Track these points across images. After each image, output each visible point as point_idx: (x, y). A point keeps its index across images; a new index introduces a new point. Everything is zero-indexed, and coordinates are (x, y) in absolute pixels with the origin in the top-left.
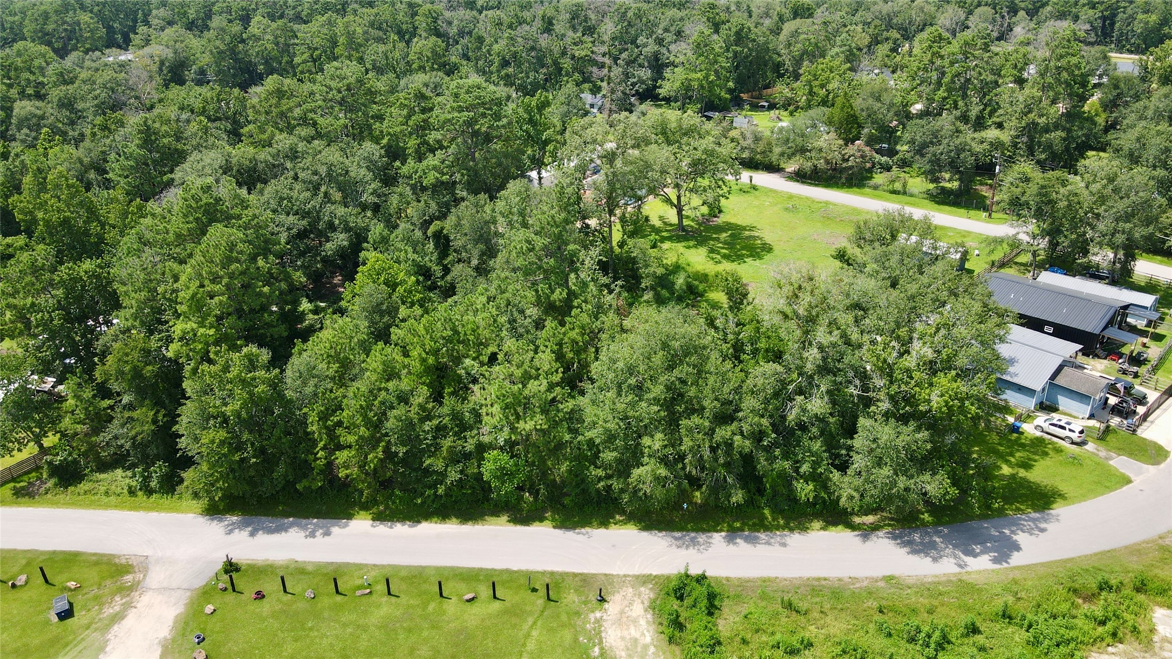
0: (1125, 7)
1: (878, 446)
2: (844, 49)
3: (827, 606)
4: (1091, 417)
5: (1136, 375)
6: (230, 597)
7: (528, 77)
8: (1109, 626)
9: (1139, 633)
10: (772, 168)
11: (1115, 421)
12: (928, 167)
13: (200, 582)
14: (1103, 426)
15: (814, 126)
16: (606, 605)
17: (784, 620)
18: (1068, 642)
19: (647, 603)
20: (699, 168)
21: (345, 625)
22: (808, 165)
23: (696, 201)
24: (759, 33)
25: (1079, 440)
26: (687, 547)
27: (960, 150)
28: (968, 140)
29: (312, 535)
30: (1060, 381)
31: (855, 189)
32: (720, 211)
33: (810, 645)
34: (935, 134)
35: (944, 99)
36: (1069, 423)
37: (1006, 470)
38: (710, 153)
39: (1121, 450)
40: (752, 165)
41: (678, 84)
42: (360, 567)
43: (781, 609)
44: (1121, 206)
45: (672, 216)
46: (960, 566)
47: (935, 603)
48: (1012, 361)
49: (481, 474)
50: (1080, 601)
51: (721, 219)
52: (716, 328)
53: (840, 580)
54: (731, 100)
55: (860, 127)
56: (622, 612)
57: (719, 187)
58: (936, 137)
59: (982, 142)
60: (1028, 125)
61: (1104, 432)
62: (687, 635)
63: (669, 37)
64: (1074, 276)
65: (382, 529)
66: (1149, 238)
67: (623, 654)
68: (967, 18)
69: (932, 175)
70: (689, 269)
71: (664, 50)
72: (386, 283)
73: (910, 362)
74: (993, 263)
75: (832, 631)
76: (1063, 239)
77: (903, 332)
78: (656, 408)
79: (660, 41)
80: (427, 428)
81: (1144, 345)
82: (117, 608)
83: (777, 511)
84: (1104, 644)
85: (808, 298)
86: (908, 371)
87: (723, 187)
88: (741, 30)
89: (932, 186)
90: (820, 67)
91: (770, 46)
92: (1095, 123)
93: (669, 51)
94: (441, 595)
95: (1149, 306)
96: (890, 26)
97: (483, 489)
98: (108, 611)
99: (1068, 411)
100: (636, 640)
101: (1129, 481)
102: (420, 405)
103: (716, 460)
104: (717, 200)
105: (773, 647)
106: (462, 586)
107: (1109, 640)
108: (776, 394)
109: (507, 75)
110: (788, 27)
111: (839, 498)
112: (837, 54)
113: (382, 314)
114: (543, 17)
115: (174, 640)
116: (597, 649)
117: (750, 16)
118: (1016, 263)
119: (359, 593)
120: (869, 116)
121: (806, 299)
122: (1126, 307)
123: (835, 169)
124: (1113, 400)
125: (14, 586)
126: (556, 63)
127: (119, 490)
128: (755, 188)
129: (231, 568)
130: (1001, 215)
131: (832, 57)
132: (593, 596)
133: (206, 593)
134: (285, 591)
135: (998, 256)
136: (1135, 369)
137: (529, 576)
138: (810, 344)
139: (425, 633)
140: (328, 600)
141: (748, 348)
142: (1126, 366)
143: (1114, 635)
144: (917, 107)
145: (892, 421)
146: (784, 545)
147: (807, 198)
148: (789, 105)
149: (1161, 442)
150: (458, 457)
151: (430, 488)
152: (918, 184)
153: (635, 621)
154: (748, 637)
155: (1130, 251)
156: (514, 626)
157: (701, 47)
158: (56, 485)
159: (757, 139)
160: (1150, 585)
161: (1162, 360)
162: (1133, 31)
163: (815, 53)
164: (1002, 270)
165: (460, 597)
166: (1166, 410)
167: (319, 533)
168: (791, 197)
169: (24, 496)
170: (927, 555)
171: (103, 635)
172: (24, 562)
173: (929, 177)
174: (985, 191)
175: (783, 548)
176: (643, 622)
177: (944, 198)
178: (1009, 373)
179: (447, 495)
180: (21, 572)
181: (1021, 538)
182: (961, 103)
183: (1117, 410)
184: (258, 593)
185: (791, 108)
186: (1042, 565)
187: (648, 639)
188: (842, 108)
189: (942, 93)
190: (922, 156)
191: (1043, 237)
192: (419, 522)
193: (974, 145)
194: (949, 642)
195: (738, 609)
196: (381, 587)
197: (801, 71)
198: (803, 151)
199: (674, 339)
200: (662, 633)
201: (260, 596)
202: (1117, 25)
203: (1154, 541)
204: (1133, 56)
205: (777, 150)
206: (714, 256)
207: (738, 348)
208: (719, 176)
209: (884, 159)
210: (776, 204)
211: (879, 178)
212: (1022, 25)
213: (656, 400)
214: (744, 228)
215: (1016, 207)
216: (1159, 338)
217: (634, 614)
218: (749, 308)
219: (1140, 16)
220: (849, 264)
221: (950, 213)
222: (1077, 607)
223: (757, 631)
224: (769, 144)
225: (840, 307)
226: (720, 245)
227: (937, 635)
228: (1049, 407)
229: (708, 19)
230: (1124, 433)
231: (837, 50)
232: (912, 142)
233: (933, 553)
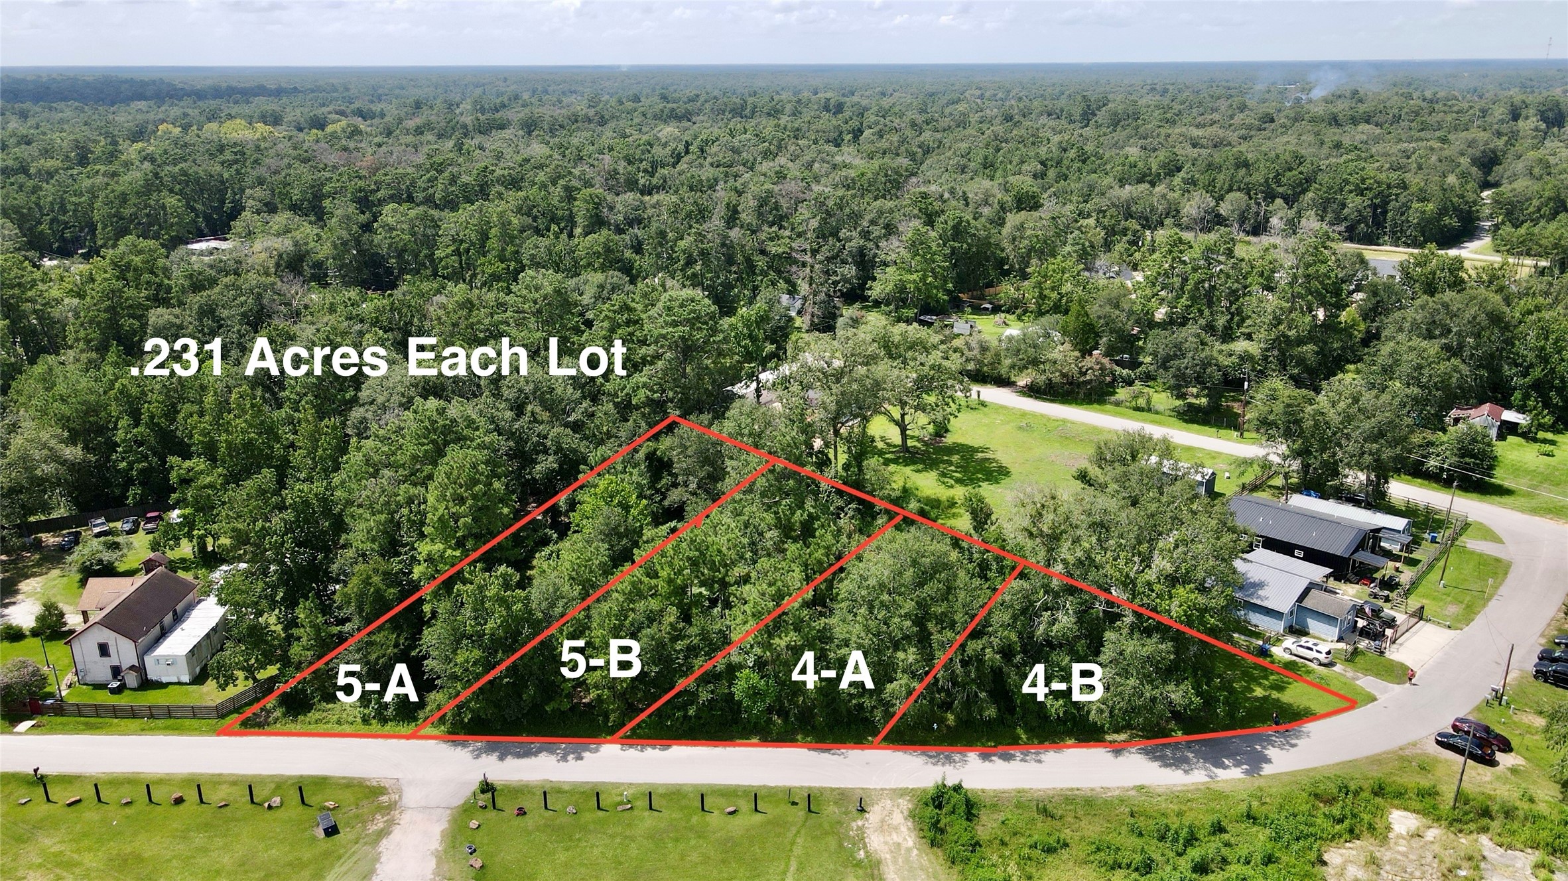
0: (1396, 195)
1: (1125, 659)
2: (1077, 247)
3: (1081, 813)
4: (1340, 639)
5: (1387, 599)
6: (491, 814)
7: (718, 277)
8: (1347, 823)
9: (1374, 829)
10: (1003, 382)
11: (1364, 644)
12: (1172, 382)
13: (458, 801)
14: (1350, 648)
15: (1047, 336)
16: (867, 815)
17: (1040, 825)
18: (1306, 837)
19: (906, 813)
20: (923, 385)
21: (612, 837)
22: (1041, 379)
23: (923, 419)
24: (979, 227)
25: (1326, 661)
26: (943, 764)
27: (1206, 364)
28: (1215, 354)
29: (564, 758)
30: (1308, 603)
31: (1096, 406)
32: (947, 431)
33: (1066, 845)
34: (1178, 346)
35: (1188, 307)
36: (1315, 645)
37: (1259, 692)
38: (938, 368)
39: (1367, 671)
40: (980, 377)
41: (891, 286)
42: (616, 785)
43: (1036, 816)
44: (1367, 425)
45: (895, 436)
46: (1211, 777)
47: (1184, 808)
48: (1260, 585)
49: (732, 695)
50: (1321, 805)
51: (949, 440)
52: (961, 548)
53: (1092, 790)
54: (949, 302)
55: (1098, 335)
56: (883, 821)
57: (947, 404)
58: (1180, 350)
59: (1231, 355)
60: (1278, 338)
61: (1352, 654)
62: (950, 837)
63: (877, 231)
64: (1327, 499)
65: (632, 753)
66: (1397, 459)
67: (888, 856)
68: (1218, 204)
69: (1178, 391)
70: (919, 493)
71: (871, 245)
72: (620, 504)
73: (1151, 575)
74: (1244, 487)
75: (1087, 833)
76: (1313, 460)
77: (1144, 547)
78: (909, 623)
79: (865, 235)
80: (678, 648)
81: (1397, 569)
82: (381, 825)
83: (1029, 730)
84: (1342, 840)
85: (1051, 516)
86: (1149, 584)
87: (951, 404)
88: (960, 223)
89: (1179, 403)
90: (1051, 267)
91: (992, 241)
92: (1351, 336)
93: (878, 247)
94: (703, 809)
95: (1401, 529)
96: (1129, 215)
97: (731, 709)
98: (373, 828)
99: (1317, 634)
100: (899, 844)
101: (1374, 699)
102: (671, 624)
103: (967, 674)
104: (946, 419)
105: (1031, 847)
106: (722, 801)
107: (1347, 836)
108: (1024, 611)
109: (695, 275)
110: (1013, 219)
111: (1089, 712)
112: (1069, 253)
113: (621, 536)
114: (728, 204)
115: (445, 851)
116: (862, 852)
117: (967, 204)
118: (1270, 487)
119: (620, 808)
120: (1107, 324)
121: (1049, 517)
122: (1379, 530)
123: (1071, 384)
124: (1361, 623)
125: (270, 807)
126: (749, 260)
127: (351, 719)
128: (983, 404)
129: (487, 787)
130: (1254, 435)
131: (1064, 256)
132: (853, 808)
133: (467, 810)
134: (546, 807)
135: (1249, 478)
136: (1386, 593)
137: (789, 791)
138: (1055, 560)
139: (693, 842)
140: (590, 816)
141: (994, 567)
142: (1377, 590)
143: (1351, 831)
144: (1160, 314)
145: (1137, 635)
146: (1040, 761)
147: (1042, 415)
148: (1015, 307)
149: (1409, 663)
150: (710, 678)
151: (679, 710)
152: (1163, 400)
153: (896, 828)
154: (1007, 839)
155: (1382, 471)
156: (779, 835)
157: (916, 246)
158: (284, 715)
159: (984, 349)
160: (1388, 789)
161: (1414, 584)
162: (1408, 222)
163: (1046, 250)
164: (1255, 494)
165: (722, 811)
166: (1416, 633)
167: (571, 757)
168: (1024, 414)
169: (252, 726)
170: (1178, 767)
171: (374, 848)
172: (273, 786)
173: (1175, 392)
174: (1237, 408)
175: (1038, 764)
176: (904, 829)
177: (1192, 416)
178: (1259, 597)
179: (698, 717)
180: (273, 794)
181: (1271, 752)
182: (1206, 312)
183: (1364, 633)
184: (520, 809)
185: (1019, 311)
186: (1286, 774)
187: (910, 843)
188: (1077, 318)
189: (1184, 301)
190: (1166, 369)
191: (1295, 458)
192: (669, 746)
193: (1221, 358)
194: (1196, 839)
195: (996, 816)
196: (643, 803)
197: (1029, 270)
198: (1035, 362)
199: (923, 556)
200: (924, 837)
201: (521, 812)
202: (1390, 214)
203: (1395, 752)
204: (1410, 250)
205: (1007, 362)
206: (946, 480)
207: (984, 568)
208: (949, 393)
209: (1125, 372)
210: (1008, 423)
211: (1122, 393)
212: (1280, 214)
213: (907, 616)
214: (975, 450)
215: (1265, 425)
216: (1413, 563)
217: (894, 822)
218: (993, 528)
219: (1415, 205)
220: (1090, 485)
221: (1198, 433)
222: (1318, 808)
223: (1015, 834)
224: (997, 355)
225: (1084, 526)
226: (953, 468)
227: (1184, 833)
228: (1298, 631)
229: (920, 210)
230: (1372, 655)
231: (1068, 248)
232: (1155, 354)
233: (1186, 766)
